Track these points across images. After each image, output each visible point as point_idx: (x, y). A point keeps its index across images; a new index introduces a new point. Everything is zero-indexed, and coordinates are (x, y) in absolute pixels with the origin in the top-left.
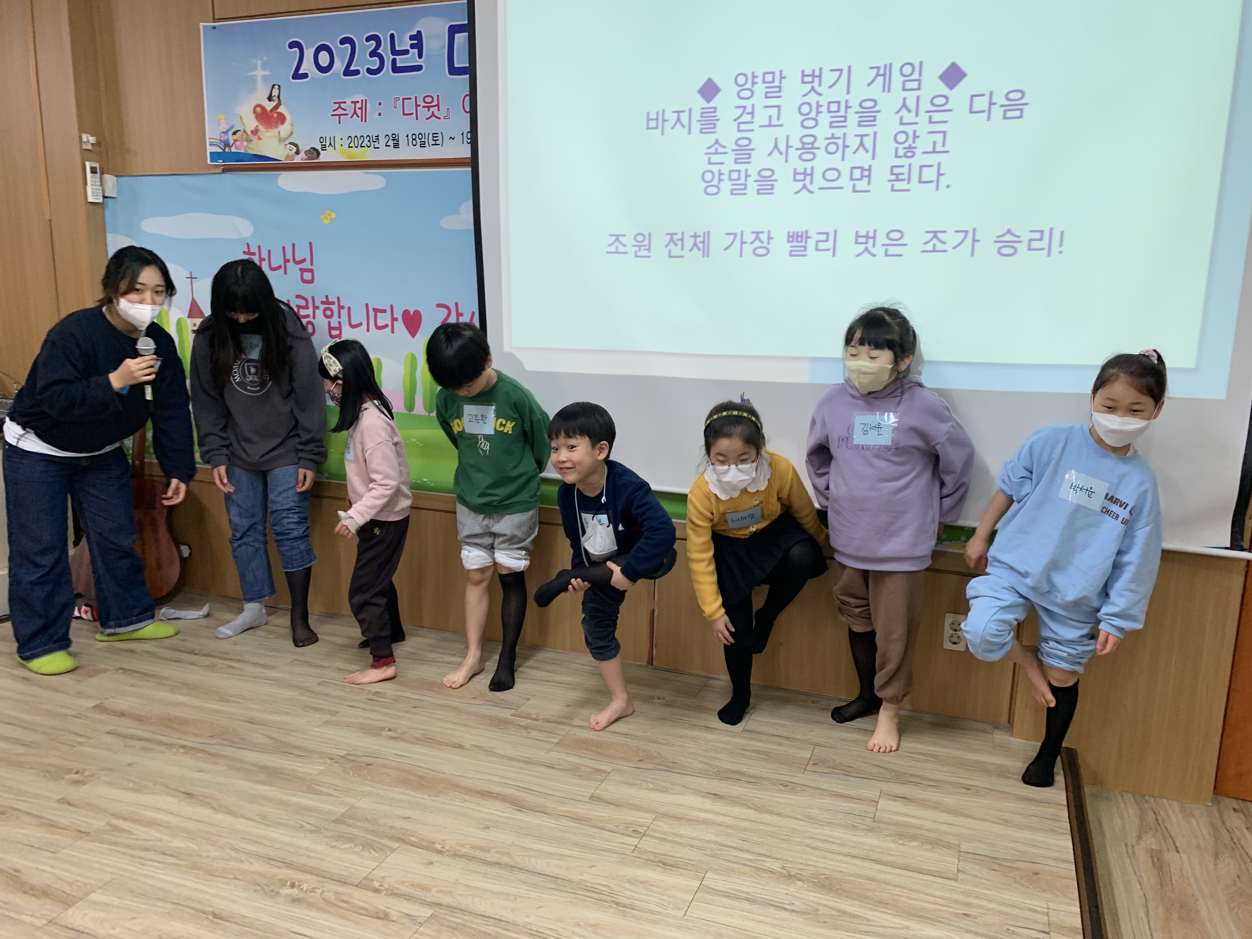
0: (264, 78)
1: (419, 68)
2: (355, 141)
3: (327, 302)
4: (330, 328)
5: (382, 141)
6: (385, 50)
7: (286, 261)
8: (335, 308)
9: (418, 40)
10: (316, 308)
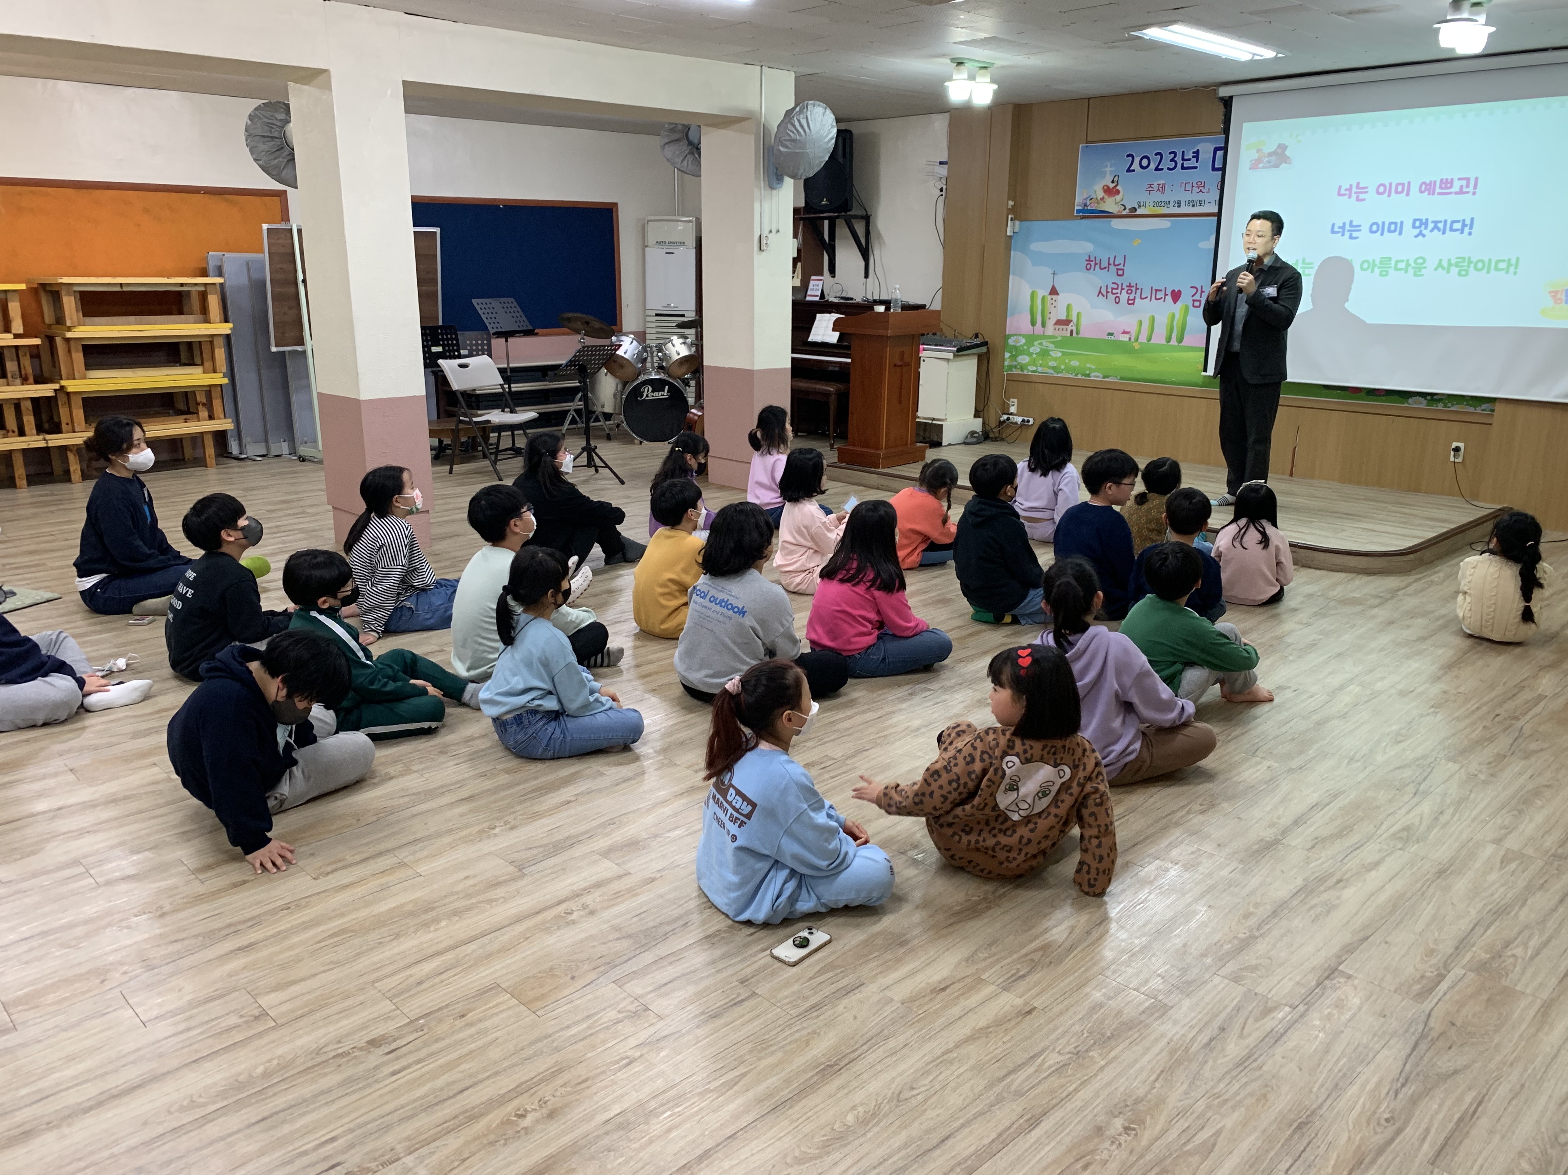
0: (1111, 172)
1: (1196, 168)
2: (1156, 204)
3: (1129, 286)
4: (1129, 300)
5: (1172, 203)
6: (1178, 159)
7: (1110, 264)
8: (1133, 289)
9: (1197, 154)
10: (1122, 289)
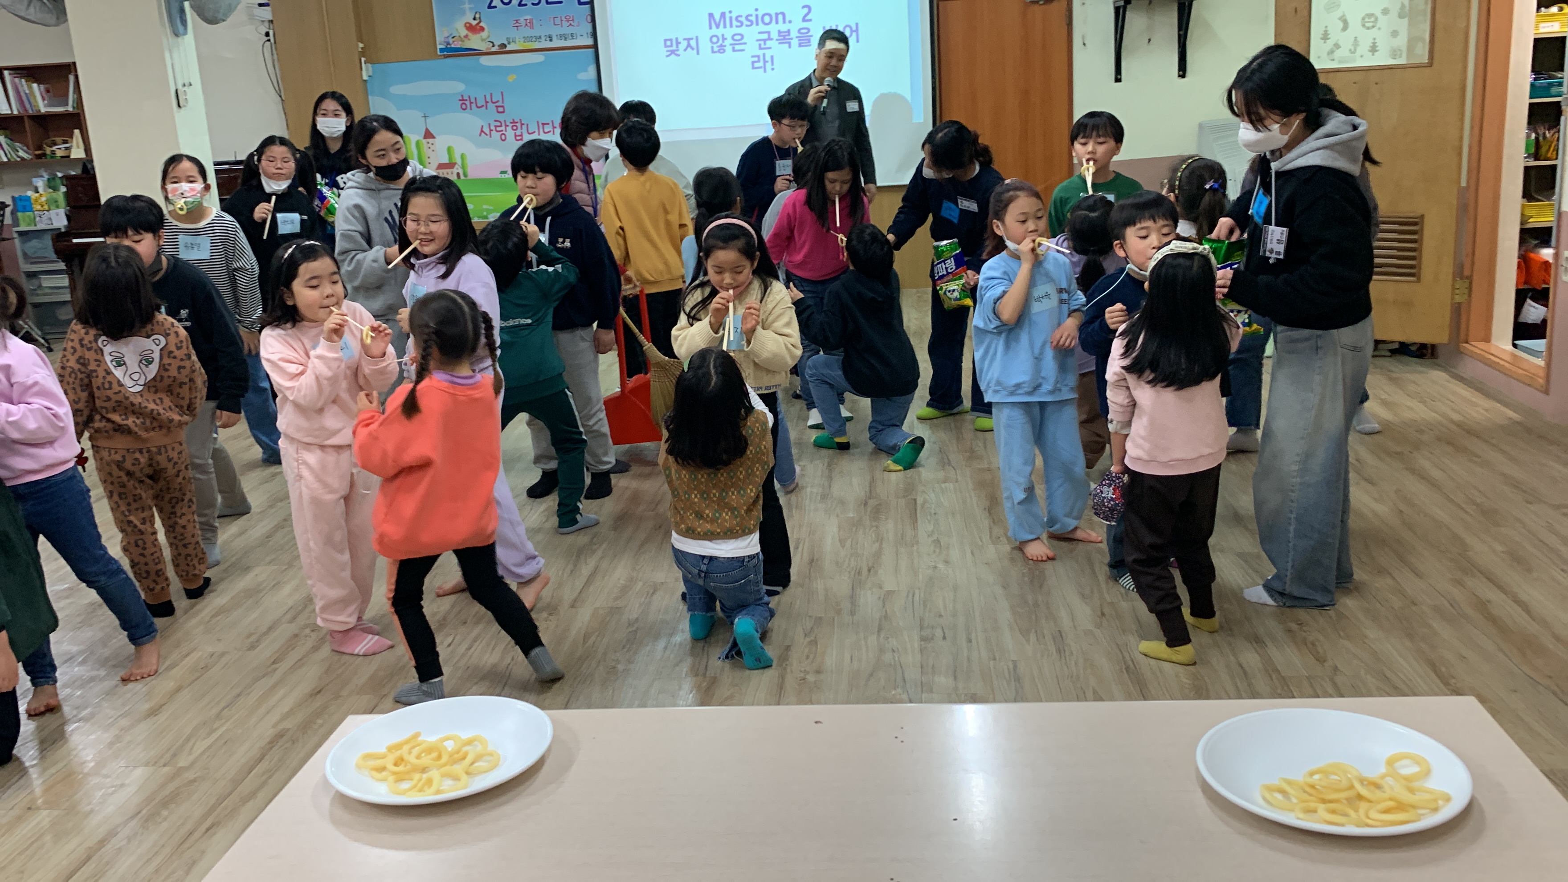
0: (471, 9)
1: (561, 2)
2: (527, 39)
3: (514, 122)
4: (516, 136)
5: (543, 38)
7: (487, 102)
8: (519, 125)
10: (506, 126)
